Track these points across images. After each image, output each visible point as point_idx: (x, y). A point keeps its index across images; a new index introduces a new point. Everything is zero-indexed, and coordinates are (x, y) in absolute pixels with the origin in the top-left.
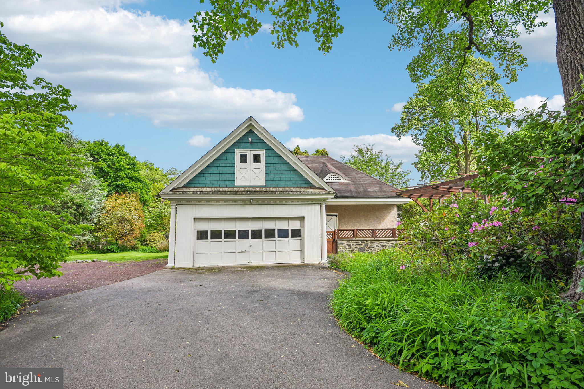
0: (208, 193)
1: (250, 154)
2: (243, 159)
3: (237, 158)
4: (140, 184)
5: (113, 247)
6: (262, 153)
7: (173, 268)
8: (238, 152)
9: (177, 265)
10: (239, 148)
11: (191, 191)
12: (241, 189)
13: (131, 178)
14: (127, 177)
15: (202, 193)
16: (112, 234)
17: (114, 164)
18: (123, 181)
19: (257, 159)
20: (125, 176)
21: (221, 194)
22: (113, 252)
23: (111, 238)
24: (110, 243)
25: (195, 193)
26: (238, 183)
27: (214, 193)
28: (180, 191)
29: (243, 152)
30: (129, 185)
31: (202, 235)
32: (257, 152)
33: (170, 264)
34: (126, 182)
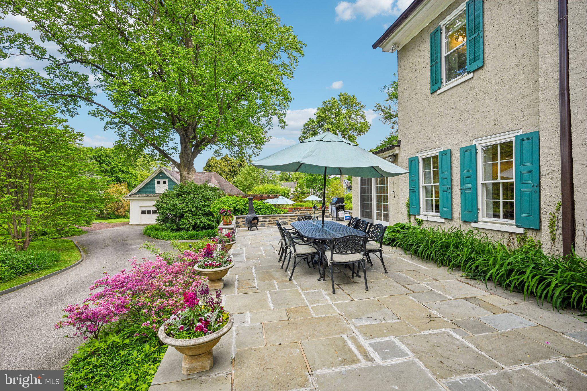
0: (144, 197)
1: (162, 181)
2: (159, 183)
3: (156, 182)
4: (129, 175)
5: (112, 216)
6: (167, 180)
7: (131, 224)
8: (156, 180)
9: (133, 224)
10: (157, 178)
11: (137, 196)
12: (158, 195)
13: (123, 171)
14: (120, 170)
15: (142, 197)
16: (111, 208)
17: (110, 163)
18: (117, 174)
19: (164, 183)
20: (118, 170)
21: (149, 197)
22: (112, 218)
23: (110, 211)
24: (110, 214)
25: (139, 197)
26: (156, 192)
27: (146, 197)
28: (133, 196)
29: (159, 180)
30: (121, 176)
31: (143, 212)
32: (164, 180)
33: (130, 223)
34: (119, 174)
